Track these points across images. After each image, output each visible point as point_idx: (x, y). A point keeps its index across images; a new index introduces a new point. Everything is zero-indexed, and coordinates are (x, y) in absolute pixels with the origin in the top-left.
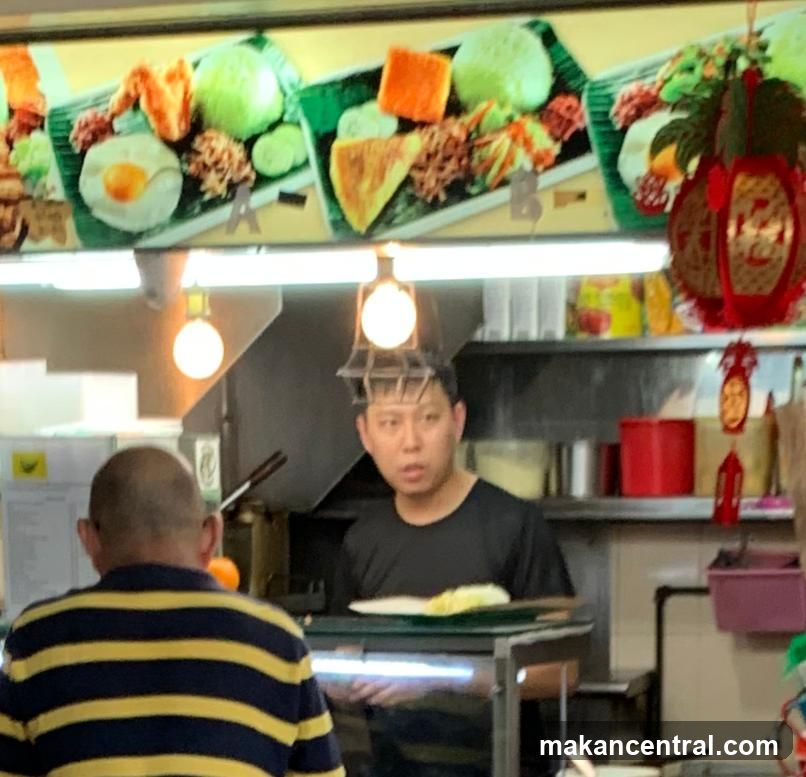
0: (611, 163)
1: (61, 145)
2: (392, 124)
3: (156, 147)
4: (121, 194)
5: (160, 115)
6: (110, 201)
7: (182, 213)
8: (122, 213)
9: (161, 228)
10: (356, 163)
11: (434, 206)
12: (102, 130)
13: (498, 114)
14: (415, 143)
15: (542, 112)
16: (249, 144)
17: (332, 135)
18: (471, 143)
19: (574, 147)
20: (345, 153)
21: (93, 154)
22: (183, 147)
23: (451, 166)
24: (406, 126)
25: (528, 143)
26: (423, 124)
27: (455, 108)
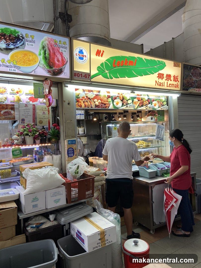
0: (152, 105)
1: (112, 99)
2: (137, 100)
3: (120, 100)
4: (117, 104)
5: (120, 98)
6: (116, 105)
7: (122, 106)
8: (117, 106)
9: (120, 107)
10: (135, 103)
11: (141, 107)
12: (115, 98)
13: (145, 100)
14: (139, 102)
15: (147, 100)
16: (127, 101)
17: (133, 101)
18: (143, 102)
19: (149, 103)
20: (134, 102)
21: (115, 100)
22: (122, 101)
23: (142, 104)
24: (139, 101)
25: (146, 103)
26: (140, 100)
27: (142, 100)
